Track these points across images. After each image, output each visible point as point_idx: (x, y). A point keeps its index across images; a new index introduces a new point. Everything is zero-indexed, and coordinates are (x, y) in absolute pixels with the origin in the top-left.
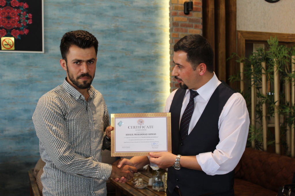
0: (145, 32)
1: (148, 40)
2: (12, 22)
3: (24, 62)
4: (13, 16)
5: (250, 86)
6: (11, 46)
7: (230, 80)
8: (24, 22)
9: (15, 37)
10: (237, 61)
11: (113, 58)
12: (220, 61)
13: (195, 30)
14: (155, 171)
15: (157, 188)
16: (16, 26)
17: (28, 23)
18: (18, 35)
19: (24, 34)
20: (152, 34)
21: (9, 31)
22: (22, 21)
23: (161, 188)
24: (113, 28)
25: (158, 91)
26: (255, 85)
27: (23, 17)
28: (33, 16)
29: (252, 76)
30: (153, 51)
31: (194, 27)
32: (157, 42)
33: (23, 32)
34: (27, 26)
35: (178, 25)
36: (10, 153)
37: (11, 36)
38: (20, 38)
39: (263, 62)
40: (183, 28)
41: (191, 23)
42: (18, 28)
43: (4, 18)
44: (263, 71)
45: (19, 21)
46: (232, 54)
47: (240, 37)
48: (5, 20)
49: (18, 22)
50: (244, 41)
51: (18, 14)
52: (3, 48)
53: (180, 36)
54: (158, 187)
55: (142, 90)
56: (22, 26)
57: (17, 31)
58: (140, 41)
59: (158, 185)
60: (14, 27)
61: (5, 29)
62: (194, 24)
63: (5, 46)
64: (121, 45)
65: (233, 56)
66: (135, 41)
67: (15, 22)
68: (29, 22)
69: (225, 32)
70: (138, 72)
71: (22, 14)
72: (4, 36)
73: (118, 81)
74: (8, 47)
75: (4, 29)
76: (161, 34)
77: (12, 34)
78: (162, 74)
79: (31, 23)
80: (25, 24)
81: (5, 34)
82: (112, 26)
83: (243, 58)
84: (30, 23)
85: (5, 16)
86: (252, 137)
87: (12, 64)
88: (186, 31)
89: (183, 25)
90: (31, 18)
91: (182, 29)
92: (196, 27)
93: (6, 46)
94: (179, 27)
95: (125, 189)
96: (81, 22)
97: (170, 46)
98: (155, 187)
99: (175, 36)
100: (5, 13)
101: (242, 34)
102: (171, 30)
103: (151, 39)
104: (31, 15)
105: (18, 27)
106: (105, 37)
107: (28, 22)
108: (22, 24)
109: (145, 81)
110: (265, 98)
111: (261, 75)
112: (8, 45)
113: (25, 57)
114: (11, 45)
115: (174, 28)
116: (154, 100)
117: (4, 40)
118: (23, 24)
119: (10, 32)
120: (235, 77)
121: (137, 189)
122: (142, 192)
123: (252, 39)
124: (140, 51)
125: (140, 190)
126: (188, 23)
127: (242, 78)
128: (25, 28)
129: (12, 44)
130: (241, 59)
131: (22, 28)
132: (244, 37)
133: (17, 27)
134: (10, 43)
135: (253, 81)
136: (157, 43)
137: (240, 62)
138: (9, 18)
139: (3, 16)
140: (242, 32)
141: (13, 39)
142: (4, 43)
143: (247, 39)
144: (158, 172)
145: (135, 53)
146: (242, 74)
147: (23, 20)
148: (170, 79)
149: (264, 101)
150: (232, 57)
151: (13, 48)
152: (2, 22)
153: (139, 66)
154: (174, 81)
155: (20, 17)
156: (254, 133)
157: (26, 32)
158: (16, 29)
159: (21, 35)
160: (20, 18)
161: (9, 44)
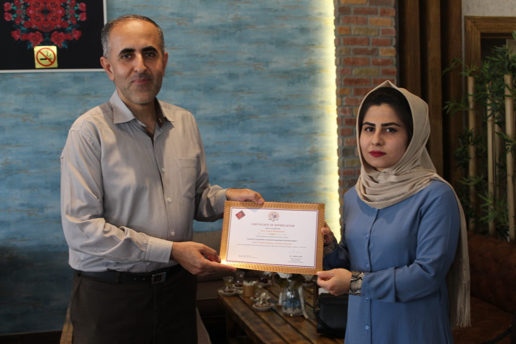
0: (289, 26)
1: (296, 41)
2: (52, 20)
3: (75, 89)
4: (54, 9)
5: (484, 120)
6: (51, 61)
7: (447, 109)
8: (73, 18)
9: (59, 45)
10: (463, 73)
11: (232, 76)
12: (430, 75)
13: (382, 19)
14: (285, 279)
15: (290, 311)
16: (58, 26)
17: (79, 19)
18: (63, 41)
19: (73, 38)
20: (304, 30)
21: (47, 35)
22: (69, 17)
23: (297, 310)
24: (231, 21)
25: (316, 133)
26: (494, 117)
27: (70, 10)
28: (87, 7)
29: (489, 102)
30: (305, 61)
31: (379, 14)
32: (311, 44)
33: (71, 35)
34: (78, 26)
35: (350, 12)
36: (56, 246)
37: (51, 44)
38: (66, 47)
39: (506, 74)
40: (359, 16)
41: (373, 7)
42: (62, 30)
43: (37, 12)
44: (507, 92)
45: (64, 17)
46: (454, 61)
47: (471, 27)
48: (40, 15)
49: (63, 19)
50: (479, 36)
51: (62, 4)
52: (38, 66)
53: (353, 32)
54: (292, 309)
55: (287, 131)
56: (70, 25)
57: (62, 34)
58: (281, 43)
59: (292, 304)
60: (55, 28)
61: (41, 32)
62: (379, 9)
63: (42, 62)
64: (246, 51)
65: (454, 63)
66: (272, 44)
67: (58, 19)
68: (81, 18)
69: (439, 20)
70: (279, 100)
71: (68, 4)
72: (39, 43)
73: (242, 116)
74: (46, 62)
75: (38, 32)
76: (318, 29)
77: (53, 40)
78: (323, 102)
79: (85, 18)
80: (74, 22)
81: (41, 40)
82: (229, 18)
83: (473, 67)
84: (82, 20)
85: (40, 8)
86: (490, 214)
87: (55, 92)
88: (365, 22)
89: (357, 12)
90: (85, 10)
91: (357, 18)
92: (384, 13)
93: (44, 62)
94: (352, 15)
95: (236, 311)
96: (173, 14)
97: (336, 50)
98: (286, 308)
99: (344, 33)
100: (39, 4)
101: (474, 22)
102: (337, 22)
103: (301, 40)
104: (84, 5)
105: (62, 28)
106: (218, 39)
107: (79, 17)
108: (69, 22)
109: (292, 115)
110: (511, 142)
111: (504, 98)
112: (46, 59)
113: (77, 79)
114: (51, 59)
115: (342, 17)
116: (308, 149)
117: (39, 51)
118: (72, 22)
119: (50, 36)
120: (456, 104)
121: (256, 312)
122: (263, 316)
123: (494, 31)
124: (281, 61)
125: (260, 314)
126: (367, 6)
127: (471, 106)
128: (74, 29)
129: (52, 57)
130: (470, 69)
131: (70, 28)
132: (478, 29)
133: (60, 27)
134: (50, 55)
135: (489, 110)
136: (313, 45)
137: (468, 75)
138: (45, 12)
139: (37, 9)
140: (474, 20)
141: (54, 49)
142: (40, 56)
143: (485, 31)
144: (290, 281)
145: (273, 66)
146: (471, 99)
147: (70, 14)
148: (337, 110)
149: (508, 148)
150: (453, 65)
151: (56, 64)
152: (35, 20)
153: (280, 89)
154: (343, 115)
155: (65, 9)
156: (492, 207)
157: (76, 35)
158: (59, 30)
159: (68, 42)
160: (65, 11)
161: (48, 58)
